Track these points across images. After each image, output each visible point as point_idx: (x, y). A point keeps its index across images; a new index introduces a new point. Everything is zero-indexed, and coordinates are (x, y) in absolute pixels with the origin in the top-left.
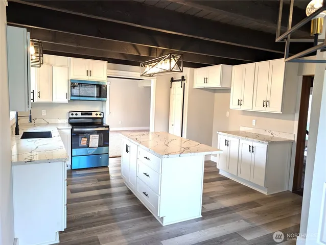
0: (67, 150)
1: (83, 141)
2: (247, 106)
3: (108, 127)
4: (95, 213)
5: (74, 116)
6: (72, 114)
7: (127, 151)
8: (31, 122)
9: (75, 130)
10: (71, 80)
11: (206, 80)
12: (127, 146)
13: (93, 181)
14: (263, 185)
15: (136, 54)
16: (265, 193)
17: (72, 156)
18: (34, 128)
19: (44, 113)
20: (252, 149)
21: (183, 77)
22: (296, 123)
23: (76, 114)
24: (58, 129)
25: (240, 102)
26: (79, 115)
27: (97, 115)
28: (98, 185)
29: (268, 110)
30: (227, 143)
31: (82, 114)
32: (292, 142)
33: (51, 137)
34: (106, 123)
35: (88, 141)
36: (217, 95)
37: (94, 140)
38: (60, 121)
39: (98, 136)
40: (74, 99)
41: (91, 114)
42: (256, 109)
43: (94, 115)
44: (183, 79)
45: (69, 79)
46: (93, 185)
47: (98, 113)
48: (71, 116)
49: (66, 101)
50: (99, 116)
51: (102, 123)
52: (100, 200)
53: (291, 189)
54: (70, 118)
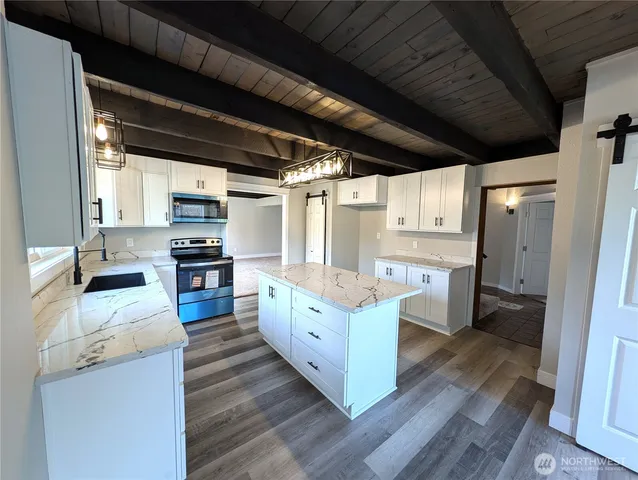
0: (170, 296)
1: (196, 282)
2: (410, 226)
3: (231, 258)
4: (231, 410)
5: (180, 245)
6: (177, 243)
7: (272, 295)
8: (105, 259)
9: (182, 266)
10: (173, 194)
11: (356, 196)
12: (271, 289)
13: (216, 341)
14: (445, 324)
15: (275, 155)
16: (448, 334)
17: (178, 305)
18: (114, 268)
19: (130, 242)
20: (427, 279)
21: (324, 192)
22: (474, 244)
23: (183, 243)
24: (155, 266)
25: (401, 221)
26: (187, 244)
27: (213, 242)
28: (225, 347)
29: (441, 229)
30: (389, 272)
31: (191, 242)
32: (470, 267)
33: (145, 284)
34: (226, 252)
35: (203, 281)
36: (363, 214)
37: (213, 279)
38: (156, 254)
39: (217, 272)
40: (179, 221)
41: (205, 242)
42: (423, 228)
43: (209, 243)
44: (324, 194)
45: (171, 192)
46: (217, 350)
47: (215, 240)
48: (174, 246)
49: (167, 224)
50: (215, 244)
51: (221, 253)
52: (235, 380)
53: (471, 325)
54: (173, 249)
